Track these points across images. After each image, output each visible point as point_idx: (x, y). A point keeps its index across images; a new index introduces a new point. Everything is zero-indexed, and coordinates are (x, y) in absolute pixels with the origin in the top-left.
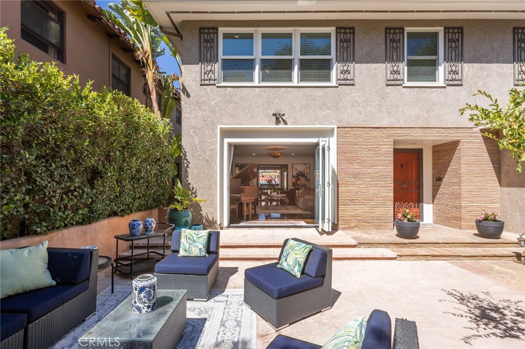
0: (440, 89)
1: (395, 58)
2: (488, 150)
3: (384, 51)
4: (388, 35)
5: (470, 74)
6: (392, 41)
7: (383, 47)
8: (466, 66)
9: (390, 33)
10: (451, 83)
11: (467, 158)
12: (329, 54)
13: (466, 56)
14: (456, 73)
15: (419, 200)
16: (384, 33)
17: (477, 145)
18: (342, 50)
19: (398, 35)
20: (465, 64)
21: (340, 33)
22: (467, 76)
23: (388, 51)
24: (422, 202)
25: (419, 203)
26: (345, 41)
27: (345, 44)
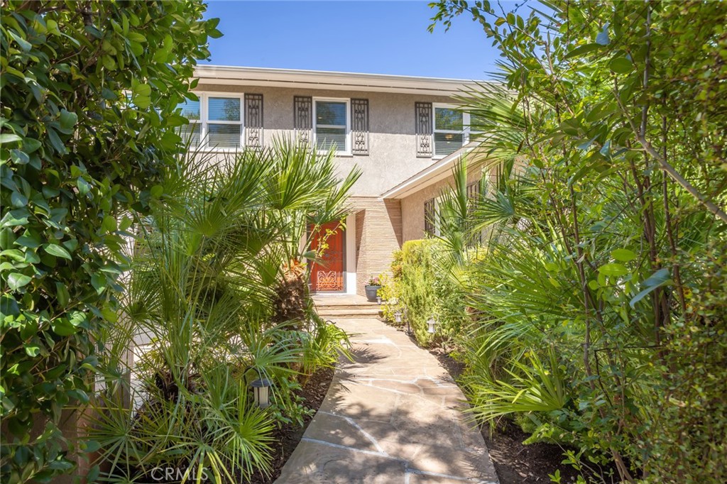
0: (347, 159)
1: (303, 126)
2: (391, 219)
3: (293, 118)
4: (296, 103)
5: (375, 145)
6: (301, 109)
7: (292, 114)
8: (372, 135)
9: (298, 102)
10: (358, 152)
11: (372, 226)
12: (239, 120)
13: (371, 126)
14: (362, 142)
15: (342, 268)
16: (293, 101)
17: (381, 215)
18: (250, 116)
19: (306, 103)
20: (370, 134)
21: (249, 99)
22: (373, 146)
23: (297, 119)
24: (345, 270)
25: (342, 272)
26: (254, 107)
27: (254, 111)
